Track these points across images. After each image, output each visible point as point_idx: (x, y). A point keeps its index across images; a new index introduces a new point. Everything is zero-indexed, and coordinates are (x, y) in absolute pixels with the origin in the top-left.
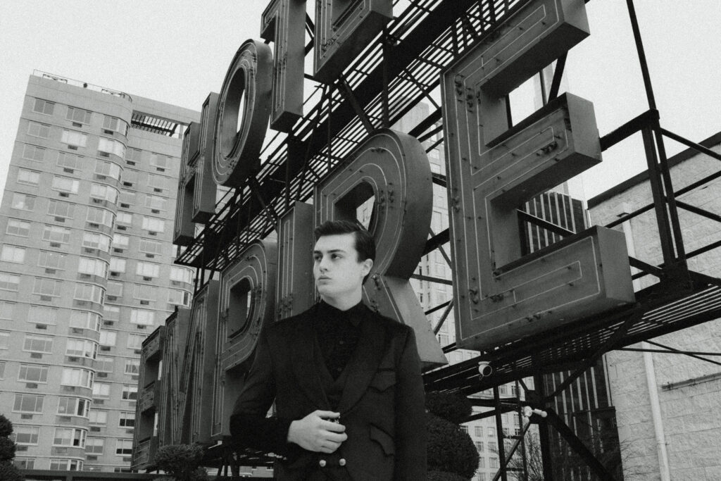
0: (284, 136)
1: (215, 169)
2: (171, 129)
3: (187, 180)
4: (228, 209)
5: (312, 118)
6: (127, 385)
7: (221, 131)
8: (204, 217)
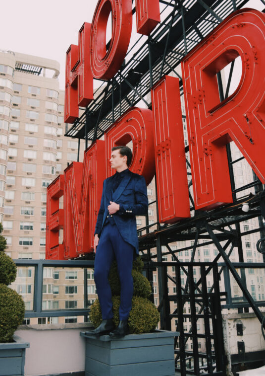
0: (145, 38)
1: (93, 69)
2: (38, 71)
3: (71, 82)
4: (104, 94)
5: (166, 23)
6: (22, 222)
7: (96, 44)
8: (86, 102)
